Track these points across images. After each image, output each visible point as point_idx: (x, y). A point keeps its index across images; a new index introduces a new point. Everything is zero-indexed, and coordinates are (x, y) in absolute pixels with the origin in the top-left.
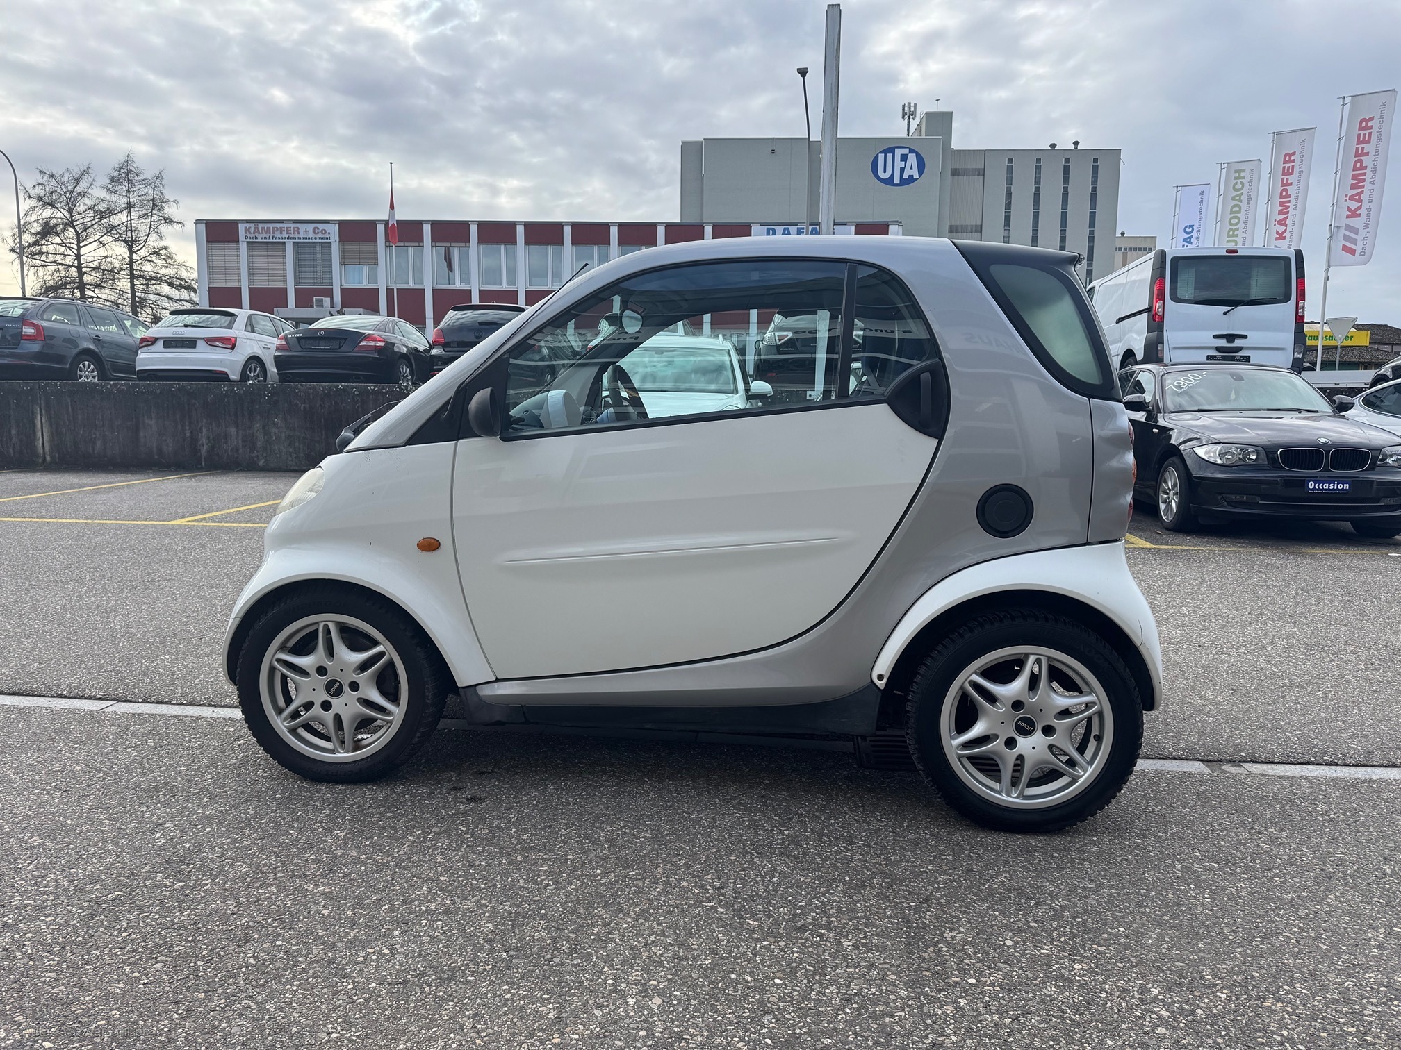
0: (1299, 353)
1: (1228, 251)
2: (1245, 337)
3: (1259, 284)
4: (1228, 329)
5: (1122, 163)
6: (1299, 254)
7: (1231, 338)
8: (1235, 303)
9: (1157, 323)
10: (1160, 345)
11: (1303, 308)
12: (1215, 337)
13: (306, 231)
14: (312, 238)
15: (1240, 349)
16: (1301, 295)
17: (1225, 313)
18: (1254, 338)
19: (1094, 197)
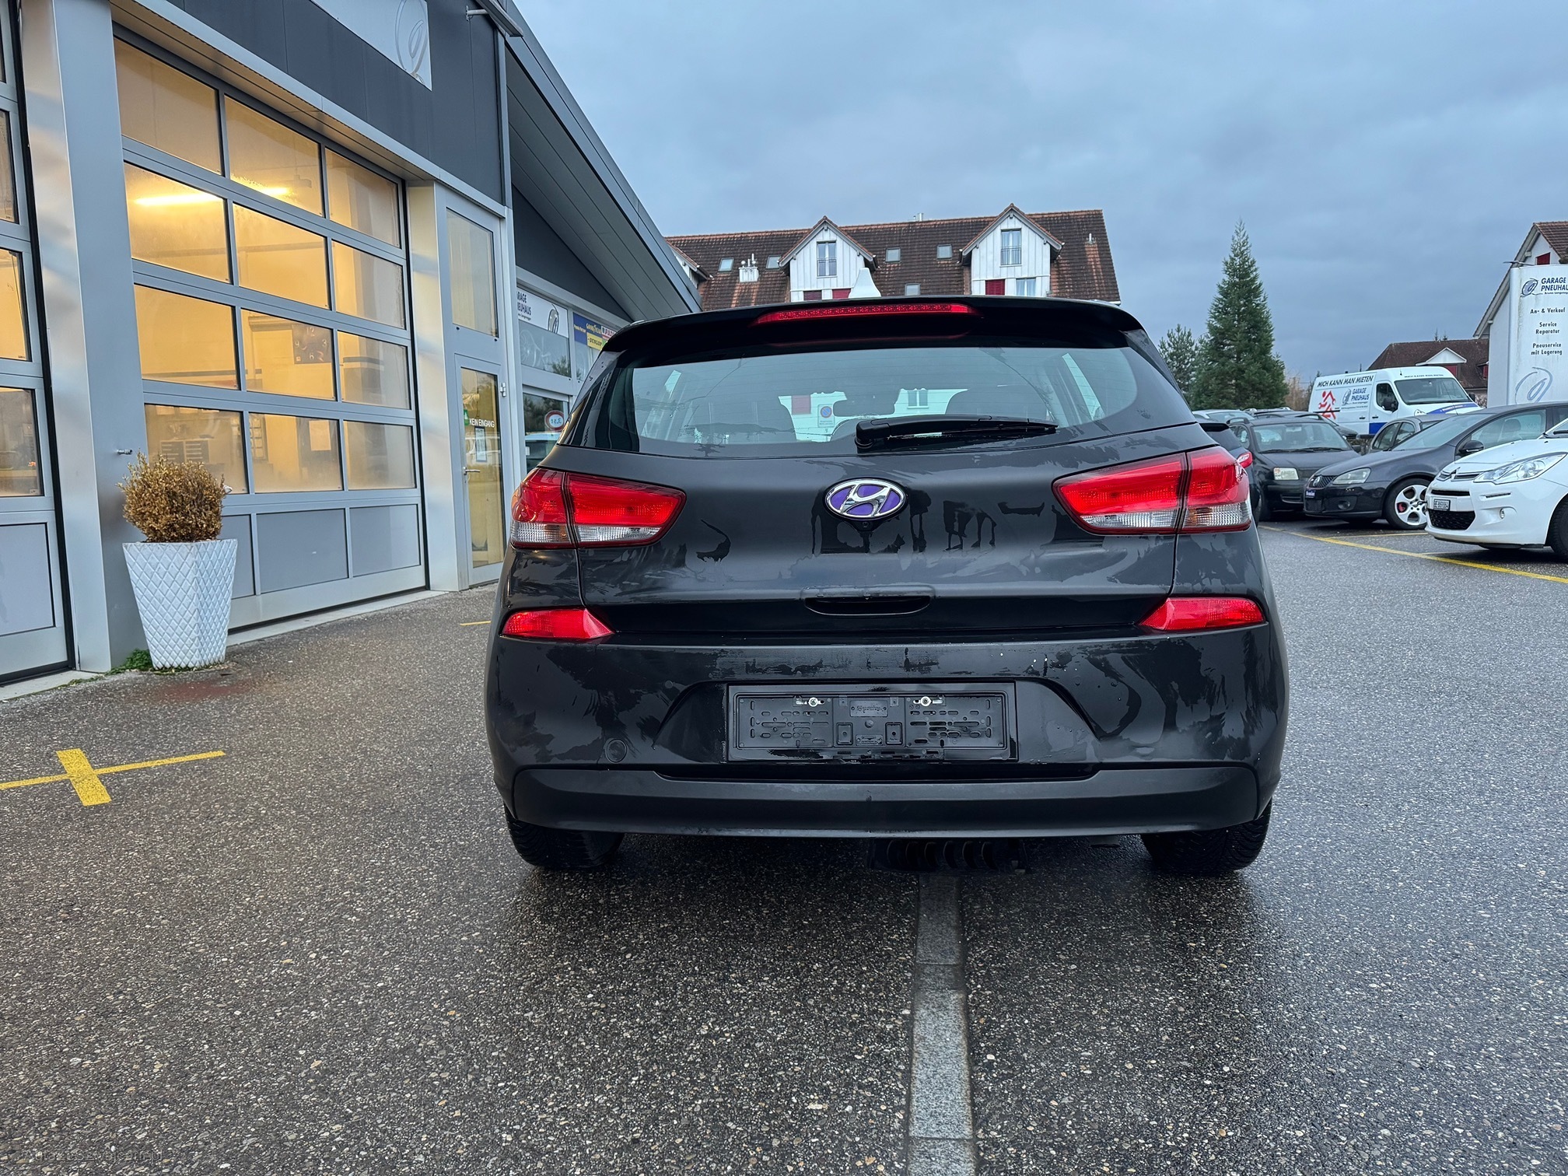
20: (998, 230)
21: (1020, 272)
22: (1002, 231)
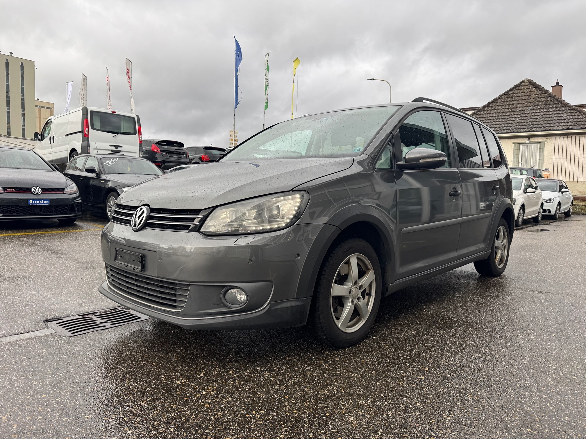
0: (141, 155)
1: (112, 112)
2: (122, 147)
3: (125, 126)
4: (115, 143)
5: (35, 68)
6: (138, 117)
7: (116, 147)
8: (117, 133)
9: (86, 137)
10: (88, 147)
11: (141, 138)
12: (110, 146)
15: (120, 151)
16: (140, 133)
17: (113, 137)
18: (125, 148)
19: (22, 80)
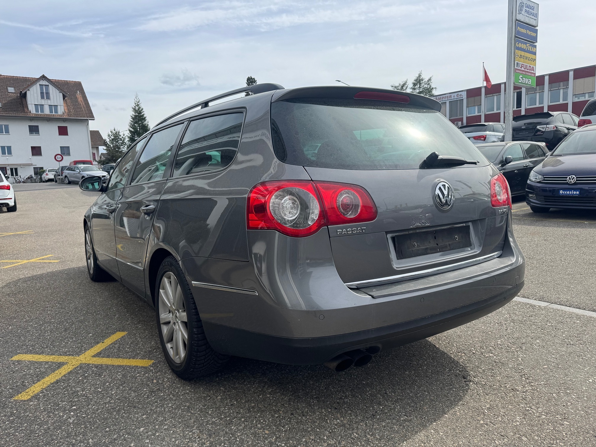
13: (454, 96)
14: (456, 99)
20: (38, 84)
21: (50, 102)
22: (40, 85)
